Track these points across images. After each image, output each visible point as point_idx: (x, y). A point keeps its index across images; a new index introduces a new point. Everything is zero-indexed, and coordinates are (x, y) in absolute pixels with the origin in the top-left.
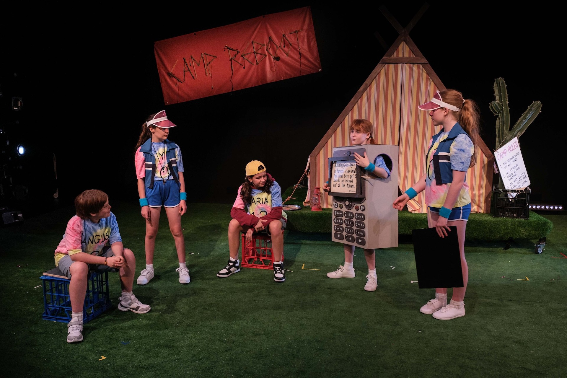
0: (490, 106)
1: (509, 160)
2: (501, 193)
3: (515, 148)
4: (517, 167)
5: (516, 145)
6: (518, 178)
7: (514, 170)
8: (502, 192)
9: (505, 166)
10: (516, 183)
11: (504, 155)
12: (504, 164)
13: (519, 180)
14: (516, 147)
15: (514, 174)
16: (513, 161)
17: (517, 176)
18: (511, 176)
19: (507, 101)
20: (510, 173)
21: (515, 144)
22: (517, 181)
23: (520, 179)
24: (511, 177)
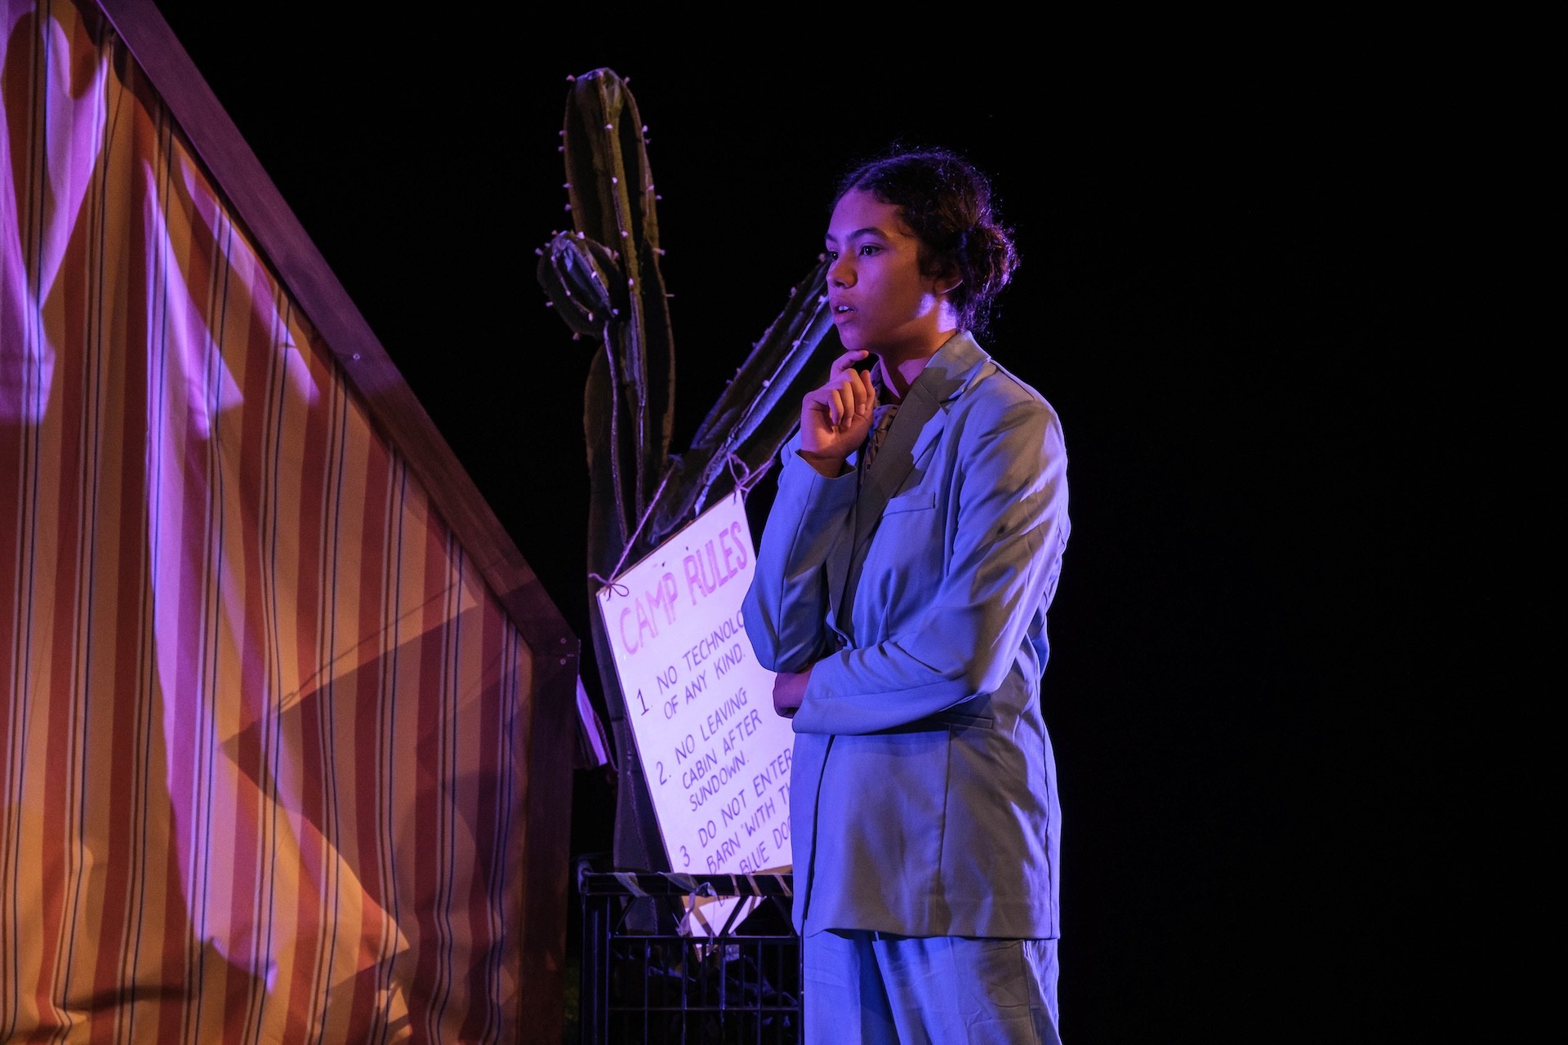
0: (541, 265)
1: (695, 656)
2: (632, 898)
3: (733, 573)
4: (745, 710)
5: (736, 552)
6: (750, 794)
7: (723, 731)
8: (637, 891)
9: (668, 694)
10: (736, 826)
11: (660, 612)
12: (665, 682)
13: (753, 802)
14: (734, 564)
15: (726, 760)
16: (718, 668)
17: (743, 779)
18: (708, 776)
19: (657, 242)
20: (699, 754)
21: (729, 541)
22: (746, 816)
23: (760, 802)
24: (703, 782)
